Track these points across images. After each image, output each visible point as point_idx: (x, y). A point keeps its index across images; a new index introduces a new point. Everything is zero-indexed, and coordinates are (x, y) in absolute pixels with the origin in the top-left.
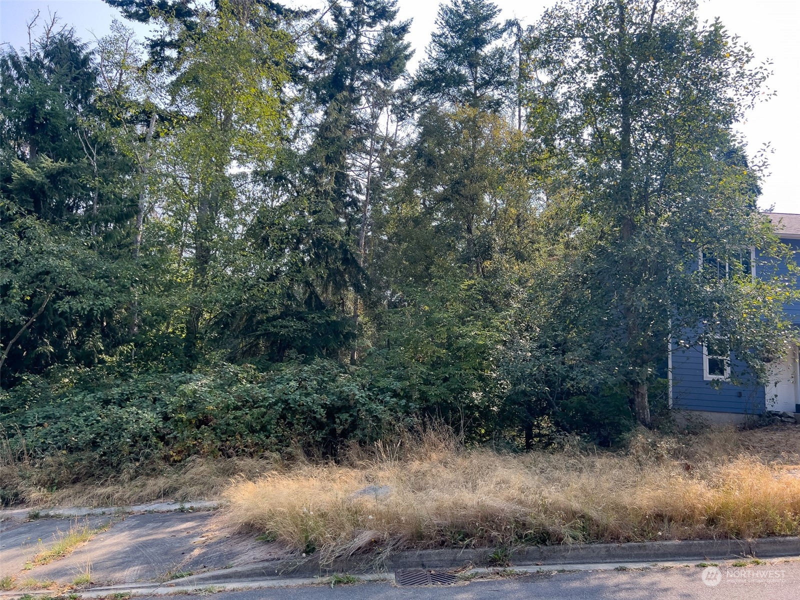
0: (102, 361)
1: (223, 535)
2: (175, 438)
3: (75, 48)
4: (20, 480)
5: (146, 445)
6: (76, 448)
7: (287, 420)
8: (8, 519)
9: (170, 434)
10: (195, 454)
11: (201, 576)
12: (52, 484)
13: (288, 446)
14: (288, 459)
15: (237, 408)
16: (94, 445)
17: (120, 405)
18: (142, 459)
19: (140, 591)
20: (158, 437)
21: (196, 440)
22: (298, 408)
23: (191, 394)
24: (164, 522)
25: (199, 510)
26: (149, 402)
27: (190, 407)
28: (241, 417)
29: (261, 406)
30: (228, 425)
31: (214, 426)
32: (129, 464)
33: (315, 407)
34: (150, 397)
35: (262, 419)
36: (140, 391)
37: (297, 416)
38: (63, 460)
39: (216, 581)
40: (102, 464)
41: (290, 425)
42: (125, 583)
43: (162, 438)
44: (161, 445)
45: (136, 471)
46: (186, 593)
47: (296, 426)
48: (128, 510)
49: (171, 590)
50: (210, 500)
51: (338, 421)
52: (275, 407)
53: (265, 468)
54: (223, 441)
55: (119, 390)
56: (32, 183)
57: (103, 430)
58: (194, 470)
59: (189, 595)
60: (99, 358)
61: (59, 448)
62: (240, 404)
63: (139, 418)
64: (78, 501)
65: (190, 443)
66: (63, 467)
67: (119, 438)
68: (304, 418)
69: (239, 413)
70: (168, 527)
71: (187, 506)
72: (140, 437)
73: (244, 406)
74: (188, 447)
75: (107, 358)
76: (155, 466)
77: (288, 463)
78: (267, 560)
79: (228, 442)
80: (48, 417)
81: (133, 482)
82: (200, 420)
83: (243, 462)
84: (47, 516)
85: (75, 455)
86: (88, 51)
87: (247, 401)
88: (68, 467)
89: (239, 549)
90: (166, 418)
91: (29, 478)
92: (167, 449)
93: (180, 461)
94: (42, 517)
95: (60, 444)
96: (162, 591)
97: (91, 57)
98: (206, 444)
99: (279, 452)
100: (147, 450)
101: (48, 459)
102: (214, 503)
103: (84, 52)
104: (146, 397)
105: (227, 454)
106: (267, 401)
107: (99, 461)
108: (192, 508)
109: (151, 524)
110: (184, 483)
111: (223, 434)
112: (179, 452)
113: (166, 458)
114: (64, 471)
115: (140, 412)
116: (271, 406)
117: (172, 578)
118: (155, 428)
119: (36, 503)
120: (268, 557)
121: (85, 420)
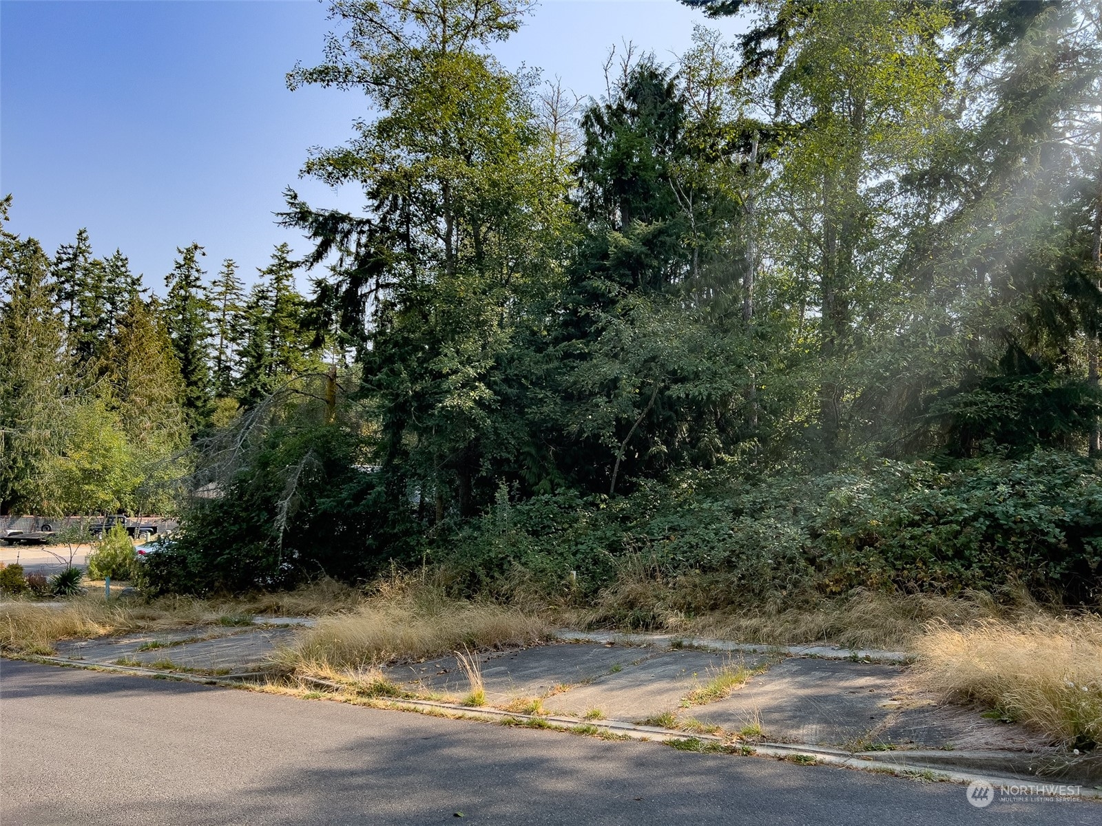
0: (721, 462)
1: (925, 702)
2: (830, 561)
3: (656, 76)
4: (655, 601)
5: (792, 569)
6: (710, 568)
7: (997, 544)
8: (650, 645)
9: (822, 556)
10: (860, 584)
11: (909, 753)
12: (691, 610)
13: (1002, 583)
14: (1005, 603)
15: (913, 524)
16: (730, 565)
17: (753, 517)
18: (789, 586)
19: (828, 758)
20: (806, 559)
21: (858, 565)
22: (1014, 526)
23: (846, 502)
24: (834, 672)
25: (878, 662)
26: (789, 514)
27: (844, 522)
28: (921, 536)
29: (951, 522)
30: (903, 547)
31: (883, 547)
32: (776, 593)
33: (1044, 526)
34: (790, 507)
35: (956, 541)
36: (776, 499)
37: (1013, 539)
38: (697, 581)
39: (932, 765)
40: (743, 589)
41: (1003, 552)
42: (803, 743)
43: (812, 561)
44: (812, 569)
45: (784, 603)
46: (892, 773)
47: (1013, 554)
48: (785, 650)
49: (870, 765)
50: (889, 650)
51: (1088, 548)
52: (975, 524)
53: (968, 613)
54: (898, 570)
55: (750, 497)
56: (629, 254)
57: (738, 546)
58: (861, 607)
59: (896, 776)
60: (717, 458)
61: (691, 566)
62: (917, 518)
63: (780, 533)
64: (719, 633)
65: (851, 569)
66: (698, 589)
67: (758, 557)
68: (1025, 542)
69: (917, 531)
70: (841, 679)
71: (861, 654)
72: (784, 558)
73: (923, 520)
74: (848, 574)
75: (726, 457)
76: (807, 597)
77: (1007, 608)
78: (1010, 750)
79: (906, 572)
80: (673, 529)
81: (782, 616)
82: (861, 539)
83: (932, 601)
84: (691, 646)
85: (710, 576)
86: (672, 76)
87: (928, 514)
88: (704, 590)
89: (958, 725)
90: (815, 535)
91: (664, 599)
92: (821, 575)
93: (840, 593)
94: (685, 647)
95: (692, 561)
96: (855, 763)
97: (676, 82)
98: (875, 572)
99: (989, 590)
100: (795, 576)
101: (681, 579)
102: (898, 654)
103: (668, 79)
104: (784, 507)
105: (906, 588)
106: (961, 514)
107: (738, 586)
108: (867, 658)
109: (817, 673)
110: (850, 623)
111: (896, 559)
112: (837, 582)
113: (821, 588)
114: (700, 595)
115: (779, 525)
116: (966, 522)
117: (867, 749)
118: (802, 547)
119: (675, 629)
120: (1009, 744)
121: (716, 534)
